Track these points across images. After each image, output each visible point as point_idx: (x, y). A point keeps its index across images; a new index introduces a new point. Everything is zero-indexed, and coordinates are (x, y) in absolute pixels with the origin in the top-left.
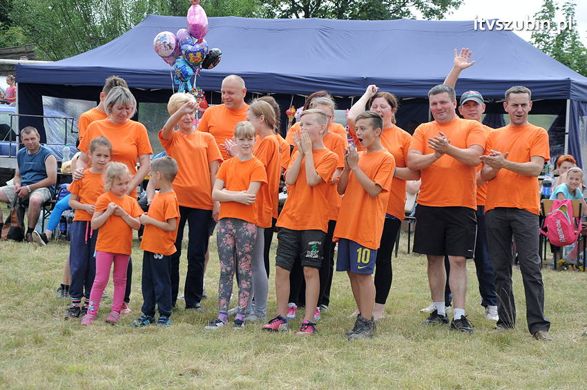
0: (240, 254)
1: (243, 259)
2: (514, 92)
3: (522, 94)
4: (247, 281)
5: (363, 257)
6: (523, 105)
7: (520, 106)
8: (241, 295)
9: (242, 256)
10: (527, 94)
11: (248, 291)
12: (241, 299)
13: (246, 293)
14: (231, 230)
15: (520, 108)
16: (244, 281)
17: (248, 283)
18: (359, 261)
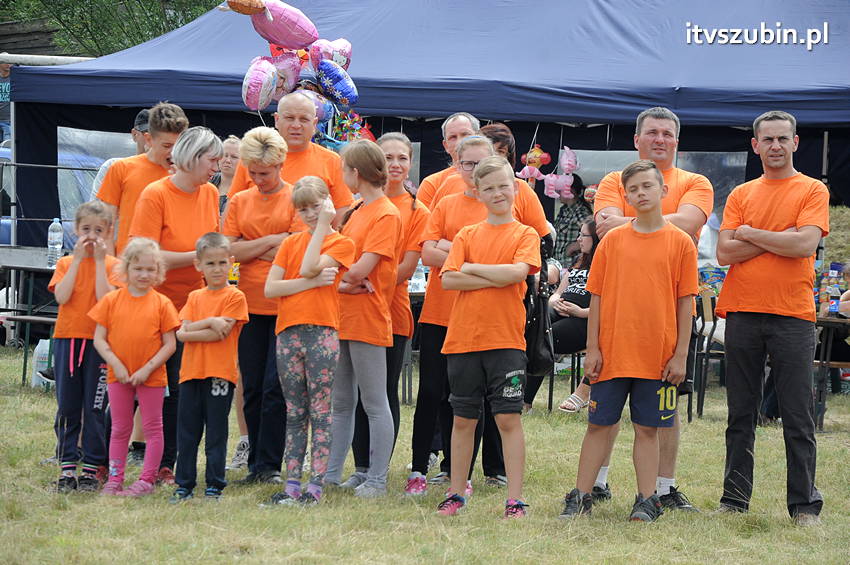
0: (313, 386)
1: (318, 395)
2: (766, 119)
3: (780, 121)
4: (324, 430)
5: (668, 402)
6: (782, 139)
7: (776, 141)
8: (315, 453)
9: (317, 390)
10: (788, 123)
11: (328, 448)
12: (316, 461)
13: (324, 450)
14: (299, 349)
15: (776, 144)
16: (320, 431)
17: (327, 434)
18: (661, 408)
